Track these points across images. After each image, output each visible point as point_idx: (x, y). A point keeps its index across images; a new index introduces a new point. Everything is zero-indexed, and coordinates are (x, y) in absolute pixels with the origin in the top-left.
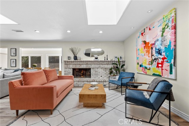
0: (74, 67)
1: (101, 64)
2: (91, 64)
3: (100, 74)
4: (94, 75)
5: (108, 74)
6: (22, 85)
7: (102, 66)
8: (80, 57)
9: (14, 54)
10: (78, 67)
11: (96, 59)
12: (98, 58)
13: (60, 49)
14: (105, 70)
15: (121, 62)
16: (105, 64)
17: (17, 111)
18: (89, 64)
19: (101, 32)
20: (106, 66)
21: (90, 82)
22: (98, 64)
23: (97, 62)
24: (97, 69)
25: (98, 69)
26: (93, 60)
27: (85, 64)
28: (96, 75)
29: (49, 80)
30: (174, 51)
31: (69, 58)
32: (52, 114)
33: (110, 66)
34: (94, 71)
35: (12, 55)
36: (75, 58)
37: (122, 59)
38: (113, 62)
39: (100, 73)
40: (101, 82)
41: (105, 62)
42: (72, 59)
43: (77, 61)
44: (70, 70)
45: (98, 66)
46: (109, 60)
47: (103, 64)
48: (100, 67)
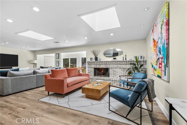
0: (95, 67)
1: (119, 64)
2: (110, 64)
3: (118, 74)
4: (113, 75)
5: (127, 74)
6: (51, 77)
7: (120, 66)
8: (100, 58)
9: (58, 57)
10: (98, 67)
11: (115, 60)
12: (116, 58)
13: (85, 52)
14: (123, 70)
15: (142, 62)
16: (123, 64)
17: (49, 92)
18: (108, 64)
19: (112, 35)
20: (125, 66)
21: (106, 81)
22: (116, 64)
23: (115, 62)
24: (115, 69)
25: (117, 69)
26: (111, 60)
27: (104, 64)
28: (115, 74)
29: (70, 76)
30: (166, 50)
31: (91, 59)
32: (64, 97)
33: (129, 66)
34: (113, 71)
35: (57, 58)
36: (96, 59)
37: (142, 58)
38: (132, 62)
39: (118, 72)
40: (116, 82)
41: (123, 62)
42: (94, 60)
43: (97, 61)
44: (92, 69)
45: (116, 66)
46: (128, 60)
47: (121, 64)
48: (118, 67)
